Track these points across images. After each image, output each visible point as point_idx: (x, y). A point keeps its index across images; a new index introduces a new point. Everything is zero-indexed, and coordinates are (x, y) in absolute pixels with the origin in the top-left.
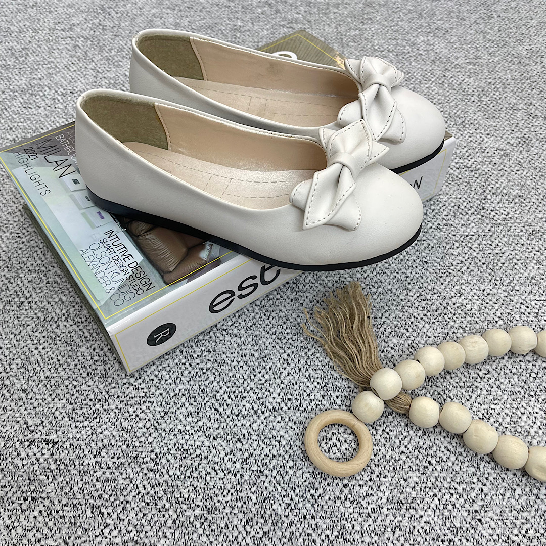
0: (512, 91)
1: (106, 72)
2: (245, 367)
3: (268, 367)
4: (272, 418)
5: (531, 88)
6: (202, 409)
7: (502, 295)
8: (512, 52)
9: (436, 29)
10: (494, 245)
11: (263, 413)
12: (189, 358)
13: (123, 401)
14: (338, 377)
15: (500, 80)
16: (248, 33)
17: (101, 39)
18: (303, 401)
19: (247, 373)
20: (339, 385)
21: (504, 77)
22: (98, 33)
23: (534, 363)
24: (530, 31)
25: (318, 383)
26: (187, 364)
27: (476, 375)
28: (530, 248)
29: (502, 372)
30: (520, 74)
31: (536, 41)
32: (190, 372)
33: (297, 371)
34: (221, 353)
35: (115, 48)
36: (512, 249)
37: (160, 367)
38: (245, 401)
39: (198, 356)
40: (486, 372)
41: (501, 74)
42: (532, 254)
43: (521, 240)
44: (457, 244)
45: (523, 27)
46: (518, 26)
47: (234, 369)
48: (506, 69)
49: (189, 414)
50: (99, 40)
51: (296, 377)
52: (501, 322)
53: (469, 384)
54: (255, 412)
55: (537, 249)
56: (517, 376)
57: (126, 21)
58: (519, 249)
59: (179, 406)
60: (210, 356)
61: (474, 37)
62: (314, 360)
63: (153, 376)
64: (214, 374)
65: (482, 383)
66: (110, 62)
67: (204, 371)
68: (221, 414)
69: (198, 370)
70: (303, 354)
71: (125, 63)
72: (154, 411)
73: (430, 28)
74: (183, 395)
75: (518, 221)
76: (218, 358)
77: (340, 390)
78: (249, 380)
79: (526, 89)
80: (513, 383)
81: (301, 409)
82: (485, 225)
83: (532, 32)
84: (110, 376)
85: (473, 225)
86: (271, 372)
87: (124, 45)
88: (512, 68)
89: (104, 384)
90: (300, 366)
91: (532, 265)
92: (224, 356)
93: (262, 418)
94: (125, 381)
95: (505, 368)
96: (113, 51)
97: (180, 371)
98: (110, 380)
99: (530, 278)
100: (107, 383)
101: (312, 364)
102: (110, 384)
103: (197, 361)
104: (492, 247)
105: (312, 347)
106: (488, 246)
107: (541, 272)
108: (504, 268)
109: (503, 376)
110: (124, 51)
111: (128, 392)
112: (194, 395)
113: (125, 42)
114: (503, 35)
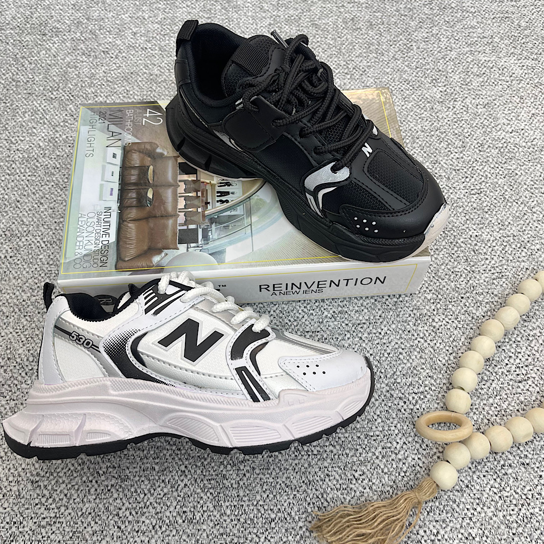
0: (420, 146)
1: (19, 142)
2: (146, 482)
3: (167, 481)
4: (168, 532)
5: (439, 141)
6: (106, 528)
7: (384, 390)
8: (426, 95)
9: (354, 68)
10: (383, 334)
11: (160, 527)
12: (96, 475)
13: (35, 523)
14: (230, 486)
15: (410, 132)
16: (164, 84)
17: (14, 100)
18: (196, 514)
19: (148, 487)
20: (230, 495)
21: (415, 128)
22: (12, 92)
23: (404, 461)
24: (448, 65)
25: (211, 493)
26: (94, 481)
27: (352, 477)
28: (416, 334)
29: (375, 472)
30: (430, 123)
31: (452, 79)
32: (96, 490)
33: (193, 482)
34: (125, 468)
35: (29, 111)
36: (398, 337)
37: (69, 486)
38: (144, 517)
39: (104, 473)
40: (361, 473)
41: (412, 125)
42: (416, 342)
43: (408, 326)
44: (348, 335)
45: (441, 61)
46: (437, 59)
47: (135, 485)
48: (417, 118)
49: (94, 533)
50: (12, 100)
51: (192, 489)
52: (379, 420)
53: (344, 487)
54: (154, 527)
55: (422, 335)
56: (387, 476)
57: (39, 73)
58: (405, 337)
59: (85, 525)
60: (115, 472)
61: (390, 77)
62: (209, 469)
63: (62, 495)
64: (118, 491)
65: (357, 485)
66: (23, 129)
67: (109, 488)
68: (122, 531)
69: (102, 488)
70: (199, 464)
71: (39, 131)
72: (63, 532)
73: (348, 67)
74: (90, 514)
75: (407, 305)
76: (122, 474)
77: (230, 500)
78: (149, 495)
79: (434, 143)
80: (384, 482)
81: (194, 521)
82: (377, 310)
83: (449, 68)
84: (23, 497)
85: (366, 311)
86: (170, 485)
87: (38, 105)
88: (423, 115)
89: (18, 506)
90: (196, 476)
91: (416, 353)
92: (127, 472)
93: (159, 533)
94: (37, 501)
95: (378, 467)
96: (26, 115)
97: (87, 489)
98: (23, 501)
99: (412, 369)
100: (21, 504)
101: (207, 473)
102: (24, 505)
103: (103, 478)
104: (381, 336)
105: (208, 455)
106: (377, 335)
107: (423, 361)
108: (389, 359)
109: (376, 477)
110: (38, 114)
111: (40, 513)
112: (99, 513)
113: (39, 102)
114: (419, 73)
